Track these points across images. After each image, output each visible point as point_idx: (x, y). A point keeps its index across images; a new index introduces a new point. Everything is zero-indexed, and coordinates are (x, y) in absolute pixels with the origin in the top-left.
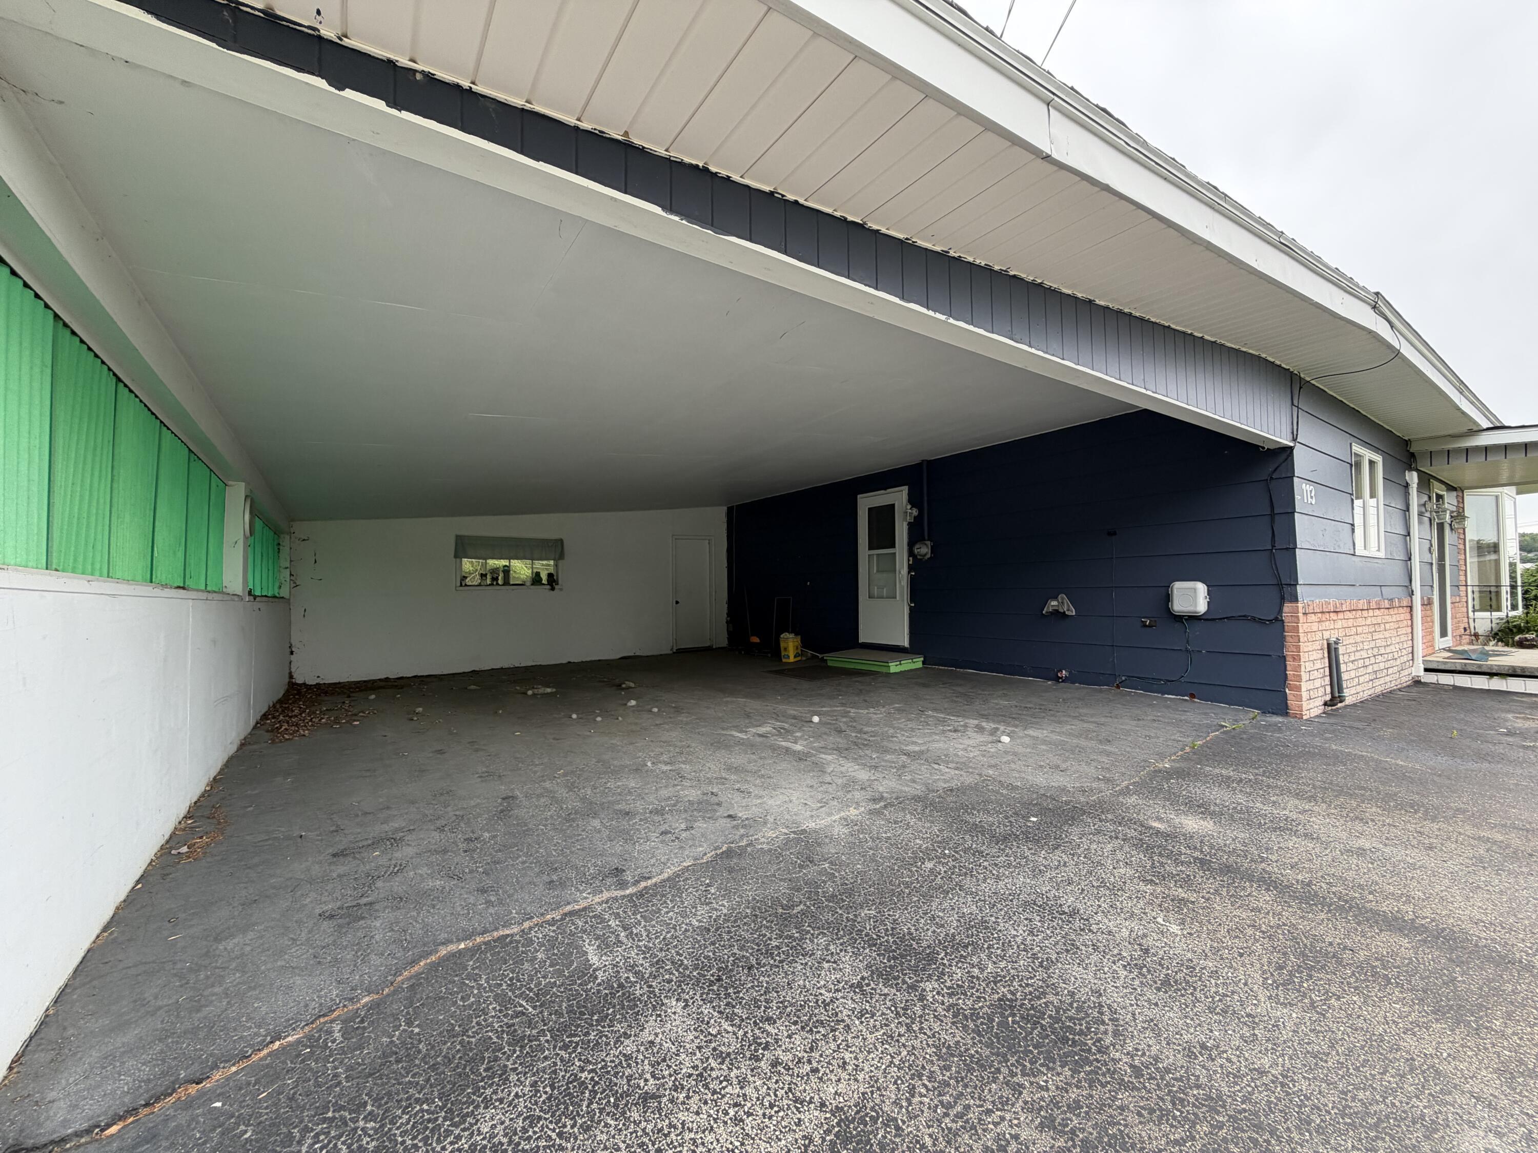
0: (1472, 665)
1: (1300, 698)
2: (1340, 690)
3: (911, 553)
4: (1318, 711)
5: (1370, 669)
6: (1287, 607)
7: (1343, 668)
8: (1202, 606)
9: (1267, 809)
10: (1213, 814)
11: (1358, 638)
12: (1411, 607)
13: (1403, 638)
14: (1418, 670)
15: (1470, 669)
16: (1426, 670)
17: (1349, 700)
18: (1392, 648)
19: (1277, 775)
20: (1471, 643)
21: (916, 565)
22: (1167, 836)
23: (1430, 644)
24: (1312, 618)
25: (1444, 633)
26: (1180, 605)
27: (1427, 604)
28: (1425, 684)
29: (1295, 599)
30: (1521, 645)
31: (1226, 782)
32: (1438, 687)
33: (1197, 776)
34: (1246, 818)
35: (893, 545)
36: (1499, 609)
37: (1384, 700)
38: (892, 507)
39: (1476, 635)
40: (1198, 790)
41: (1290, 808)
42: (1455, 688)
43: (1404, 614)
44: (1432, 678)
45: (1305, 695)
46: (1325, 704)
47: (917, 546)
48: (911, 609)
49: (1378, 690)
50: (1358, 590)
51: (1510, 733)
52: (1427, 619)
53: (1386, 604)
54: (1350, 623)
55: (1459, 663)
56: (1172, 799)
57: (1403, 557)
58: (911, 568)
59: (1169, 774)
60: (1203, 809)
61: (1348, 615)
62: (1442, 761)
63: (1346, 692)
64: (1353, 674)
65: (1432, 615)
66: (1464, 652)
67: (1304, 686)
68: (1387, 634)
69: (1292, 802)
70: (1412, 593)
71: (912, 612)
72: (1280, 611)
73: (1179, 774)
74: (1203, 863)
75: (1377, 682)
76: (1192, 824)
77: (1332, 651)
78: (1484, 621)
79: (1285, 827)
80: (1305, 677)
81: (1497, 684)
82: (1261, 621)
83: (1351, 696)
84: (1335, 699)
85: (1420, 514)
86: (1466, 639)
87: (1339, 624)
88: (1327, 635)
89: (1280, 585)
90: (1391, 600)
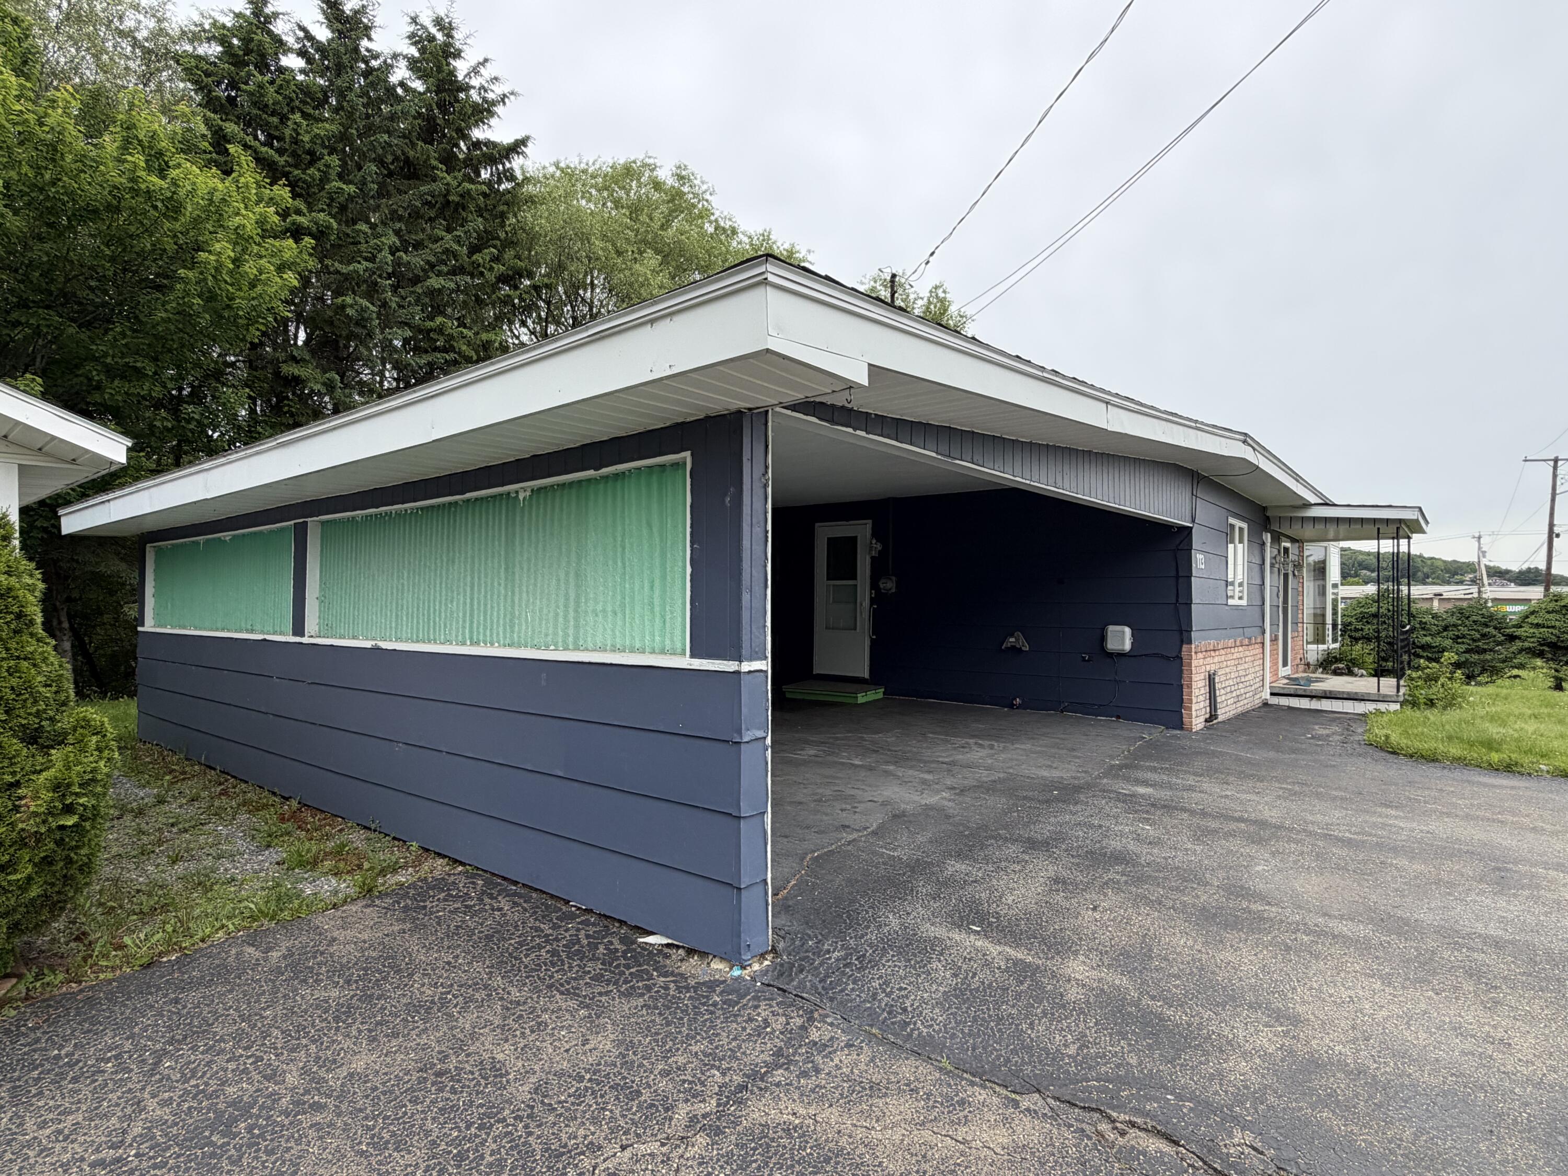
0: (1300, 689)
1: (1190, 716)
2: (1216, 710)
3: (874, 585)
4: (1200, 726)
5: (1234, 694)
6: (1185, 647)
7: (1218, 693)
8: (1127, 646)
9: (1179, 781)
10: (1151, 786)
11: (1228, 670)
12: (1263, 643)
13: (1257, 669)
14: (1266, 695)
15: (1299, 693)
16: (1272, 694)
17: (1220, 718)
18: (1249, 677)
19: (1181, 764)
20: (1305, 671)
21: (878, 599)
22: (1131, 796)
23: (1275, 672)
24: (1200, 655)
25: (1285, 664)
26: (1112, 645)
27: (1274, 640)
28: (1271, 705)
29: (1190, 642)
30: (1336, 673)
31: (1154, 770)
32: (1278, 707)
33: (1137, 767)
34: (1170, 787)
35: (854, 577)
36: (1324, 642)
37: (1243, 718)
38: (854, 539)
39: (1308, 665)
40: (1140, 775)
41: (1191, 781)
42: (1290, 708)
43: (1257, 650)
44: (1275, 701)
45: (1194, 713)
46: (1206, 721)
47: (883, 581)
48: (872, 641)
49: (1240, 709)
50: (1228, 631)
51: (1313, 738)
52: (1274, 652)
53: (1246, 642)
54: (1223, 658)
55: (1293, 688)
56: (1127, 779)
57: (1259, 603)
58: (872, 601)
59: (1121, 767)
60: (1146, 783)
61: (1222, 652)
62: (1272, 754)
63: (1219, 712)
64: (1223, 698)
65: (1277, 649)
66: (1297, 679)
67: (1194, 707)
68: (1246, 666)
69: (1192, 777)
70: (1264, 632)
71: (873, 644)
72: (1180, 651)
73: (1126, 766)
74: (1153, 805)
75: (1239, 704)
76: (1141, 790)
77: (1211, 679)
78: (1314, 652)
79: (1190, 788)
80: (1194, 700)
81: (1315, 705)
82: (1168, 658)
83: (1224, 713)
84: (1212, 716)
85: (1272, 566)
86: (1301, 668)
87: (1216, 660)
88: (1208, 668)
89: (1181, 632)
90: (1250, 639)
